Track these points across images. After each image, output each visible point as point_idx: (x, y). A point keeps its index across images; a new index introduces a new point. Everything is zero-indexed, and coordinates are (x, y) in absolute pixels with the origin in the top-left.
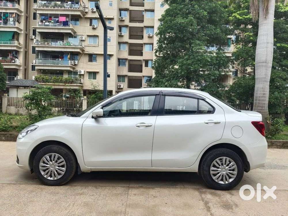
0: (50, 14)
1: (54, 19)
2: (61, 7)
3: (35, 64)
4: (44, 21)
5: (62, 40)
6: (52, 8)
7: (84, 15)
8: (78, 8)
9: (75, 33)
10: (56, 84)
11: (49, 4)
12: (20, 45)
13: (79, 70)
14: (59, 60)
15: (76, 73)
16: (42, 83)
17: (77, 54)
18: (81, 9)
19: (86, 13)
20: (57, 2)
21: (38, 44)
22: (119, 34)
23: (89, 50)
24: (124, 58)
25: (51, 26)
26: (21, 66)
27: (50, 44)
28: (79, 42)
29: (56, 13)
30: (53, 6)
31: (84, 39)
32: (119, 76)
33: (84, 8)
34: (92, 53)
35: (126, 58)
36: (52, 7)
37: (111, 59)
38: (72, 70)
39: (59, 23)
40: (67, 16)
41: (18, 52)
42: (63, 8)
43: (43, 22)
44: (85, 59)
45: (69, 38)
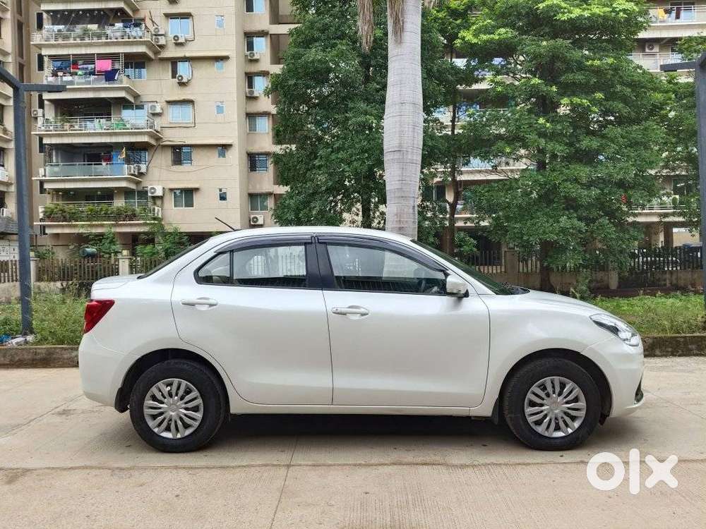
0: (73, 55)
1: (85, 66)
2: (99, 37)
3: (44, 178)
4: (60, 74)
5: (107, 115)
6: (78, 41)
7: (156, 53)
8: (141, 38)
9: (137, 96)
10: (94, 223)
11: (68, 30)
12: (7, 135)
13: (149, 187)
14: (101, 164)
15: (143, 194)
16: (61, 223)
17: (144, 147)
18: (147, 38)
19: (162, 47)
20: (90, 26)
21: (48, 129)
22: (246, 93)
23: (173, 137)
24: (263, 151)
25: (78, 84)
26: (11, 184)
27: (77, 127)
28: (147, 118)
29: (88, 52)
30: (79, 37)
31: (158, 110)
32: (252, 196)
33: (156, 35)
34: (181, 143)
35: (268, 151)
36: (78, 39)
37: (226, 155)
38: (133, 186)
39: (96, 77)
40: (114, 57)
41: (3, 151)
42: (104, 40)
43: (57, 76)
44: (164, 159)
45: (124, 109)
